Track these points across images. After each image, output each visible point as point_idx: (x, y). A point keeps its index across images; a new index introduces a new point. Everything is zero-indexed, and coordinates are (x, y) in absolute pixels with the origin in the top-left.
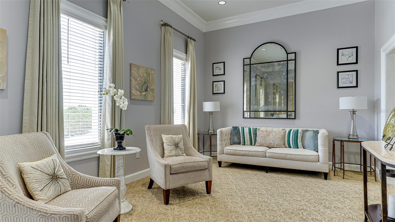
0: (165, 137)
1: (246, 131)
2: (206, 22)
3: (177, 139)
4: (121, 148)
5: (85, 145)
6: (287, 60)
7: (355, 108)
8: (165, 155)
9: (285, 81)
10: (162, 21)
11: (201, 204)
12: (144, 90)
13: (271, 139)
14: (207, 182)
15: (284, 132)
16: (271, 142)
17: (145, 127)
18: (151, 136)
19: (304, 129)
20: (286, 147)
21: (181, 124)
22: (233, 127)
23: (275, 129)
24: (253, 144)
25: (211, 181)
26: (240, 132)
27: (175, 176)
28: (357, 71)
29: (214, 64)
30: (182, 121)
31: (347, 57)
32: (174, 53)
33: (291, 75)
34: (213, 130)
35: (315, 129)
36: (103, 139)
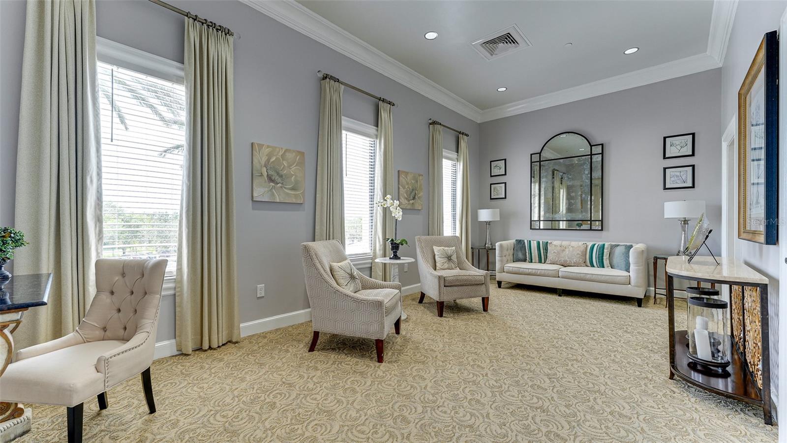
0: (436, 249)
1: (534, 245)
2: (482, 111)
3: (449, 252)
4: (396, 257)
5: (360, 254)
6: (591, 155)
7: (687, 217)
8: (437, 268)
9: (588, 182)
10: (430, 119)
11: (477, 319)
12: (412, 198)
13: (565, 256)
14: (483, 299)
15: (585, 247)
16: (567, 259)
17: (415, 239)
18: (422, 248)
19: (613, 244)
20: (587, 266)
21: (451, 235)
22: (516, 240)
23: (574, 244)
24: (543, 261)
25: (488, 298)
26: (525, 246)
27: (449, 288)
28: (693, 166)
29: (492, 163)
30: (453, 232)
31: (679, 147)
32: (443, 153)
33: (597, 174)
34: (491, 244)
35: (628, 244)
36: (375, 250)
